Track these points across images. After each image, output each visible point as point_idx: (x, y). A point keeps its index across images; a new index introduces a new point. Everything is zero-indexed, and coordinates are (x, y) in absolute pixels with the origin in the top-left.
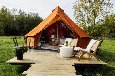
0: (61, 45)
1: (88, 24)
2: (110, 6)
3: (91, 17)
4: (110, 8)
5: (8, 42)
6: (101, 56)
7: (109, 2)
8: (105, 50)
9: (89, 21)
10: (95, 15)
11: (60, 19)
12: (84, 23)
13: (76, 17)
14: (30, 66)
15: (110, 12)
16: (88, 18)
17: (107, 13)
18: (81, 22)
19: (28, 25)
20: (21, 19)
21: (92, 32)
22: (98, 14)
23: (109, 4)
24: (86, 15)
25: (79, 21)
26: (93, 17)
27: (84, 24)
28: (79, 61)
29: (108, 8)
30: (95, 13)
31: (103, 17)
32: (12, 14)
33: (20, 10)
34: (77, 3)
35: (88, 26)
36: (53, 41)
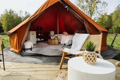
2: (105, 5)
7: (104, 1)
22: (94, 12)
26: (90, 15)
30: (91, 12)
31: (98, 15)
33: (26, 12)
36: (52, 39)
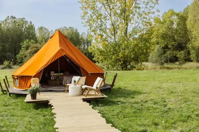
0: (68, 84)
1: (113, 37)
3: (118, 20)
4: (153, 5)
9: (115, 31)
11: (64, 54)
12: (105, 35)
13: (87, 22)
15: (153, 13)
16: (113, 24)
17: (149, 13)
18: (98, 32)
21: (121, 55)
22: (131, 16)
24: (107, 18)
25: (93, 31)
26: (123, 21)
27: (104, 37)
35: (112, 41)
36: (53, 80)
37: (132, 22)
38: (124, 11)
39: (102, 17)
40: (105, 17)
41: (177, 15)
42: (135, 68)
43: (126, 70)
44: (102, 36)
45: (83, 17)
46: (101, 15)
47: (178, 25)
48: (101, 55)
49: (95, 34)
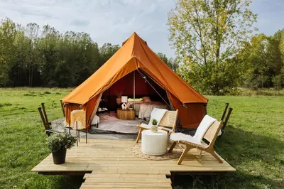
0: (142, 125)
1: (203, 60)
2: (251, 18)
3: (208, 41)
4: (250, 23)
5: (23, 108)
6: (229, 143)
7: (248, 10)
8: (240, 126)
9: (205, 52)
10: (219, 39)
11: (139, 66)
12: (194, 57)
13: (175, 44)
14: (84, 181)
15: (251, 32)
16: (203, 46)
17: (244, 32)
18: (187, 54)
19: (64, 62)
20: (48, 46)
21: (213, 78)
22: (224, 35)
23: (248, 14)
24: (197, 39)
25: (182, 53)
26: (215, 42)
27: (193, 59)
28: (179, 164)
29: (247, 22)
30: (217, 33)
31: (235, 42)
32: (27, 35)
33: (47, 27)
34: (176, 12)
35: (202, 63)
37: (225, 41)
38: (216, 30)
39: (192, 38)
40: (195, 39)
41: (269, 39)
42: (229, 92)
43: (218, 95)
44: (191, 58)
45: (171, 39)
46: (191, 36)
47: (269, 50)
48: (190, 78)
49: (183, 56)
